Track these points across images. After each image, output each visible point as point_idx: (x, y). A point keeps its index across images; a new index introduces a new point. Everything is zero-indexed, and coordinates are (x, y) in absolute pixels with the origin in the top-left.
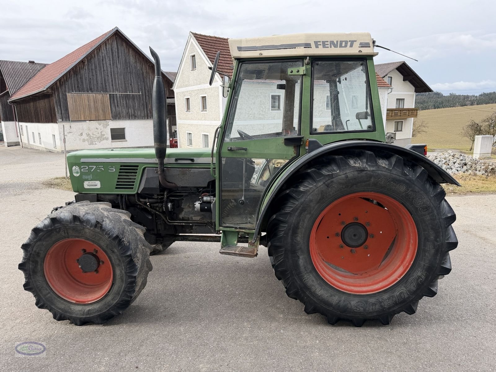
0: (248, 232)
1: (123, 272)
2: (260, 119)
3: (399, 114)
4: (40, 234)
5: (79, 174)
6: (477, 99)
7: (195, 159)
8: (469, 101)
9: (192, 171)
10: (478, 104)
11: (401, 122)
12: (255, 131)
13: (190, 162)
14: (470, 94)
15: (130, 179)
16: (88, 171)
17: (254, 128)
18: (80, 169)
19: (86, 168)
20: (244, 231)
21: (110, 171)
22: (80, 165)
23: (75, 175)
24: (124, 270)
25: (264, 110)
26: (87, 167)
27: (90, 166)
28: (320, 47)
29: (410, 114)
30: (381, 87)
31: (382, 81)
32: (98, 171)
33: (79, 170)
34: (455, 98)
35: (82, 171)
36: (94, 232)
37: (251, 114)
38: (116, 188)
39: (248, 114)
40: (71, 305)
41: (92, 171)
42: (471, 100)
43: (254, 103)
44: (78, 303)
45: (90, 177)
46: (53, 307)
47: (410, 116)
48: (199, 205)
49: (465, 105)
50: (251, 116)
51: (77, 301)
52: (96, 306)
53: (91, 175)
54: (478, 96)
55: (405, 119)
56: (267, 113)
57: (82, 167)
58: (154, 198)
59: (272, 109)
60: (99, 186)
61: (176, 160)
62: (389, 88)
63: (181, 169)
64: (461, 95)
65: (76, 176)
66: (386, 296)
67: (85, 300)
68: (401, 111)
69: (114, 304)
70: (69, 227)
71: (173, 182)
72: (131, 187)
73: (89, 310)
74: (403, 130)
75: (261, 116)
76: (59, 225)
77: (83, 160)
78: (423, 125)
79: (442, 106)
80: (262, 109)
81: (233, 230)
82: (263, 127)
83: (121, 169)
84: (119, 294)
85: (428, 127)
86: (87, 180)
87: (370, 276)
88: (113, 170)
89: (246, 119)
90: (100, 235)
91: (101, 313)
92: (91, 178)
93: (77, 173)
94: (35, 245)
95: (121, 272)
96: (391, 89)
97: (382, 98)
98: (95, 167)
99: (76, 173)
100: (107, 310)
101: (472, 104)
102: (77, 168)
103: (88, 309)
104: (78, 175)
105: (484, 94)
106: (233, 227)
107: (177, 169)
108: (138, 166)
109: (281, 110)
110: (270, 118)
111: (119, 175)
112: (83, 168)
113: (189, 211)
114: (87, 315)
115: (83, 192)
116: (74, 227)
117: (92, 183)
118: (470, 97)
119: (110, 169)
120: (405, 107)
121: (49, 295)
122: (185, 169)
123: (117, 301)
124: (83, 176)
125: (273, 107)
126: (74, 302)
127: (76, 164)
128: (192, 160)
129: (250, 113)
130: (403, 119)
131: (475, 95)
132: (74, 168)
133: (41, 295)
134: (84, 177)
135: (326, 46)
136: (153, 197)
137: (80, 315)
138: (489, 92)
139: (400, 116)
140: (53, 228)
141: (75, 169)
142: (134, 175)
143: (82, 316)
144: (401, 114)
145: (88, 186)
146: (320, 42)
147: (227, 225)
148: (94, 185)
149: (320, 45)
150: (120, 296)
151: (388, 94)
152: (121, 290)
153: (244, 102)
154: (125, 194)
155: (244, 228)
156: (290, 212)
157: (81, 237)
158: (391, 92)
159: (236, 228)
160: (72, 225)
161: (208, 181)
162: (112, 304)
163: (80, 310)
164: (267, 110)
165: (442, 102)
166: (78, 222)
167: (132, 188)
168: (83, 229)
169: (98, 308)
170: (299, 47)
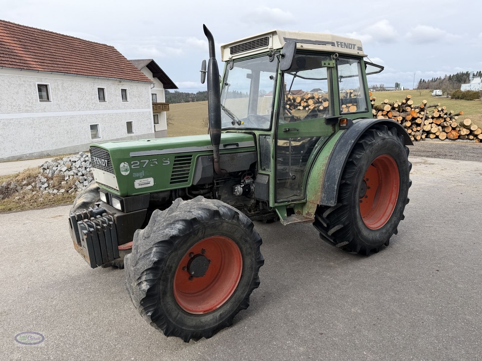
0: (298, 203)
1: (254, 259)
2: (27, 111)
3: (161, 108)
4: (176, 242)
5: (129, 172)
6: (195, 96)
7: (239, 143)
8: (191, 98)
9: (238, 156)
10: (197, 101)
11: (157, 116)
12: (22, 126)
13: (235, 147)
14: (190, 92)
15: (184, 170)
16: (139, 167)
17: (21, 123)
18: (130, 165)
19: (137, 163)
20: (295, 202)
21: (164, 164)
22: (129, 160)
23: (124, 173)
24: (254, 257)
25: (31, 101)
26: (139, 162)
27: (141, 161)
28: (340, 46)
29: (164, 108)
30: (146, 82)
31: (144, 76)
32: (151, 165)
33: (129, 167)
34: (180, 94)
35: (133, 167)
36: (232, 224)
37: (14, 106)
38: (171, 183)
39: (11, 105)
40: (201, 318)
41: (144, 166)
42: (191, 97)
43: (17, 93)
44: (206, 312)
45: (142, 173)
46: (184, 328)
47: (163, 110)
48: (242, 188)
49: (188, 102)
50: (15, 108)
51: (204, 311)
52: (228, 307)
53: (143, 171)
54: (196, 94)
55: (160, 112)
56: (36, 105)
57: (132, 163)
58: (205, 189)
59: (40, 101)
60: (152, 184)
61: (225, 146)
62: (152, 84)
63: (229, 155)
64: (184, 92)
65: (124, 175)
66: (389, 226)
67: (212, 307)
68: (156, 105)
69: (244, 297)
70: (209, 225)
71: (224, 169)
72: (184, 179)
73: (221, 315)
74: (159, 123)
75: (28, 108)
76: (198, 225)
77: (132, 154)
78: (170, 118)
79: (171, 102)
80: (28, 100)
81: (286, 204)
82: (33, 121)
83: (175, 161)
84: (249, 284)
85: (174, 120)
86: (138, 178)
87: (372, 216)
88: (167, 163)
89: (10, 112)
90: (236, 227)
91: (233, 312)
92: (144, 175)
93: (126, 170)
94: (168, 258)
95: (251, 260)
96: (153, 84)
97: (147, 93)
98: (147, 161)
99: (124, 171)
100: (238, 306)
101: (193, 101)
102: (126, 165)
103: (219, 313)
104: (127, 173)
105: (200, 92)
106: (286, 201)
107: (227, 155)
108: (191, 156)
109: (51, 102)
110: (40, 111)
111: (174, 168)
112: (134, 164)
113: (226, 198)
114: (220, 320)
115: (134, 194)
116: (213, 223)
117: (144, 182)
118: (190, 95)
119: (165, 162)
120: (158, 102)
121: (179, 316)
122: (233, 154)
123: (247, 292)
124: (133, 174)
125: (41, 97)
126: (202, 313)
127: (123, 161)
128: (237, 145)
129: (14, 104)
130: (158, 113)
131: (194, 93)
132: (122, 165)
133: (171, 320)
134: (135, 175)
135: (343, 46)
136: (204, 187)
137: (213, 324)
138: (203, 91)
139: (156, 109)
140: (191, 230)
141: (124, 166)
142: (188, 166)
143: (215, 325)
144: (156, 108)
145: (139, 185)
146: (343, 43)
147: (282, 200)
148: (147, 184)
149: (339, 45)
150: (249, 286)
151: (151, 88)
152: (250, 280)
153: (4, 91)
154: (179, 189)
155: (295, 199)
156: (352, 176)
157: (216, 234)
158: (154, 87)
159: (289, 201)
160: (211, 222)
161: (250, 164)
162: (242, 298)
163: (212, 319)
164: (34, 101)
165: (170, 98)
166: (217, 218)
167: (187, 181)
168: (221, 224)
169: (229, 308)
170: (328, 45)
